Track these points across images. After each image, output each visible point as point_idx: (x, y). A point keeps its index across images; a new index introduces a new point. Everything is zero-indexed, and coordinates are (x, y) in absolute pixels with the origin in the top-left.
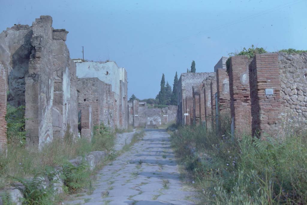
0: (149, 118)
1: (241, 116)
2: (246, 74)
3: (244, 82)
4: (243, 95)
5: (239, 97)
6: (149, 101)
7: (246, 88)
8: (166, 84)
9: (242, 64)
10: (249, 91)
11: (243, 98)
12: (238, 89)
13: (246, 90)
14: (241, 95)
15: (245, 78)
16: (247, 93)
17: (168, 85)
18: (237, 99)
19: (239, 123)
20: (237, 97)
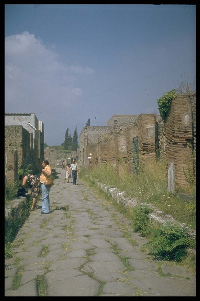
0: (57, 160)
1: (183, 161)
2: (188, 115)
3: (186, 123)
4: (185, 138)
5: (180, 140)
6: (56, 148)
7: (188, 131)
8: (69, 136)
9: (184, 104)
10: (191, 133)
11: (184, 141)
12: (179, 132)
13: (187, 132)
14: (182, 138)
15: (187, 119)
16: (188, 135)
17: (70, 136)
18: (179, 142)
19: (180, 168)
20: (178, 140)
